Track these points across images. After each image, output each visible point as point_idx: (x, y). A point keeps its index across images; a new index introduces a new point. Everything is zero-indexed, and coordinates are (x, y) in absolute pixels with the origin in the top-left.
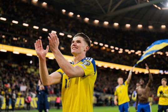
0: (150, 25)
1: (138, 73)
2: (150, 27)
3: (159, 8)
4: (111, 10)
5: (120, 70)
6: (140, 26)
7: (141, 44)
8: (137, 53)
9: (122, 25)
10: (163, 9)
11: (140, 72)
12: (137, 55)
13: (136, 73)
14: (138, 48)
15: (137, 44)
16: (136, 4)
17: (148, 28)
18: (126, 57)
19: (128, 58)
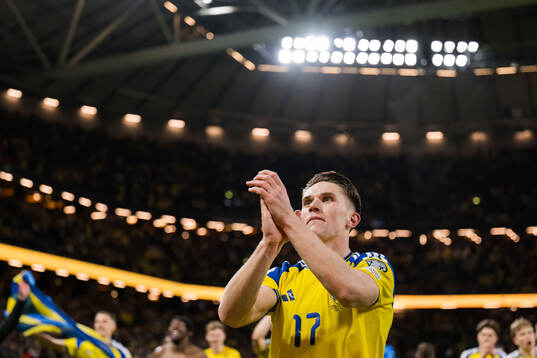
0: (214, 124)
1: (161, 296)
2: (214, 132)
3: (250, 65)
4: (70, 56)
5: (93, 282)
6: (176, 125)
7: (175, 190)
8: (159, 223)
9: (110, 114)
10: (265, 68)
11: (168, 294)
12: (161, 230)
13: (153, 297)
14: (165, 204)
15: (161, 189)
16: (164, 42)
17: (205, 136)
18: (118, 234)
19: (125, 241)
